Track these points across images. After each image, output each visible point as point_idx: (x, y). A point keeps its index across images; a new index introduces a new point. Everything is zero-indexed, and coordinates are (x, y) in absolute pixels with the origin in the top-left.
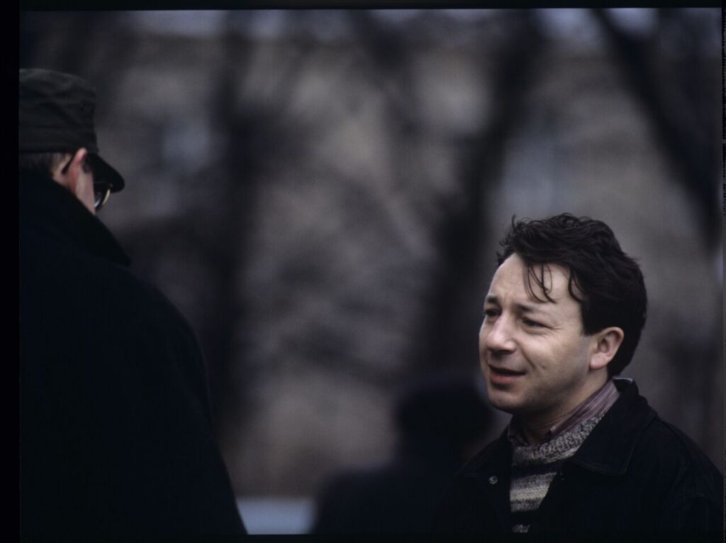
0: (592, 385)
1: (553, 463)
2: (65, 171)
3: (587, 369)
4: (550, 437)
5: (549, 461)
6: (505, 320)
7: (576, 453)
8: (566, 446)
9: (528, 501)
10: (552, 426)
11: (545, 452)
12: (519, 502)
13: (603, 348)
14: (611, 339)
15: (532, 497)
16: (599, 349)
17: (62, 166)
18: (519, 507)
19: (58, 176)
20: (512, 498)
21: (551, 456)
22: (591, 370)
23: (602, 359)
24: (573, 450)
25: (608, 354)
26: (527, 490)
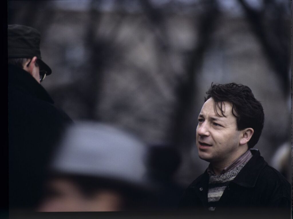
0: (241, 151)
1: (225, 182)
2: (28, 66)
3: (238, 144)
4: (224, 172)
5: (224, 181)
6: (206, 123)
7: (235, 179)
8: (231, 176)
9: (215, 198)
10: (224, 167)
11: (222, 178)
12: (211, 198)
13: (246, 136)
14: (249, 133)
15: (217, 196)
16: (244, 137)
17: (27, 63)
18: (211, 200)
19: (25, 68)
20: (209, 196)
21: (225, 180)
22: (240, 145)
23: (245, 140)
24: (233, 177)
25: (247, 139)
26: (215, 193)
